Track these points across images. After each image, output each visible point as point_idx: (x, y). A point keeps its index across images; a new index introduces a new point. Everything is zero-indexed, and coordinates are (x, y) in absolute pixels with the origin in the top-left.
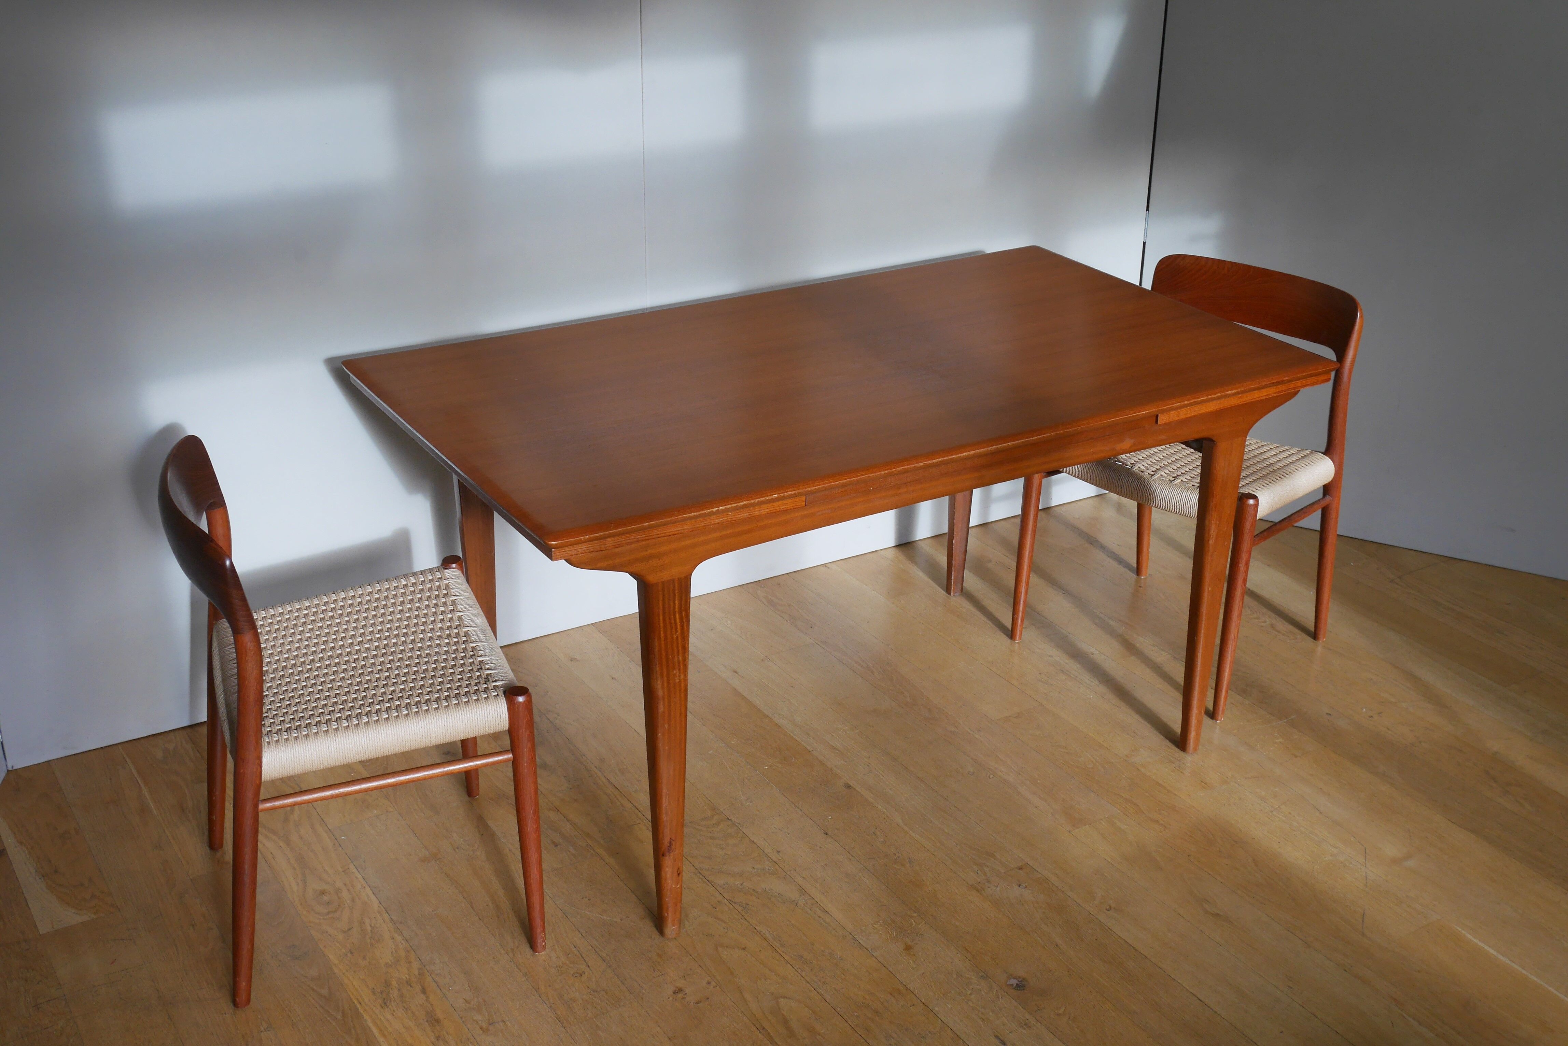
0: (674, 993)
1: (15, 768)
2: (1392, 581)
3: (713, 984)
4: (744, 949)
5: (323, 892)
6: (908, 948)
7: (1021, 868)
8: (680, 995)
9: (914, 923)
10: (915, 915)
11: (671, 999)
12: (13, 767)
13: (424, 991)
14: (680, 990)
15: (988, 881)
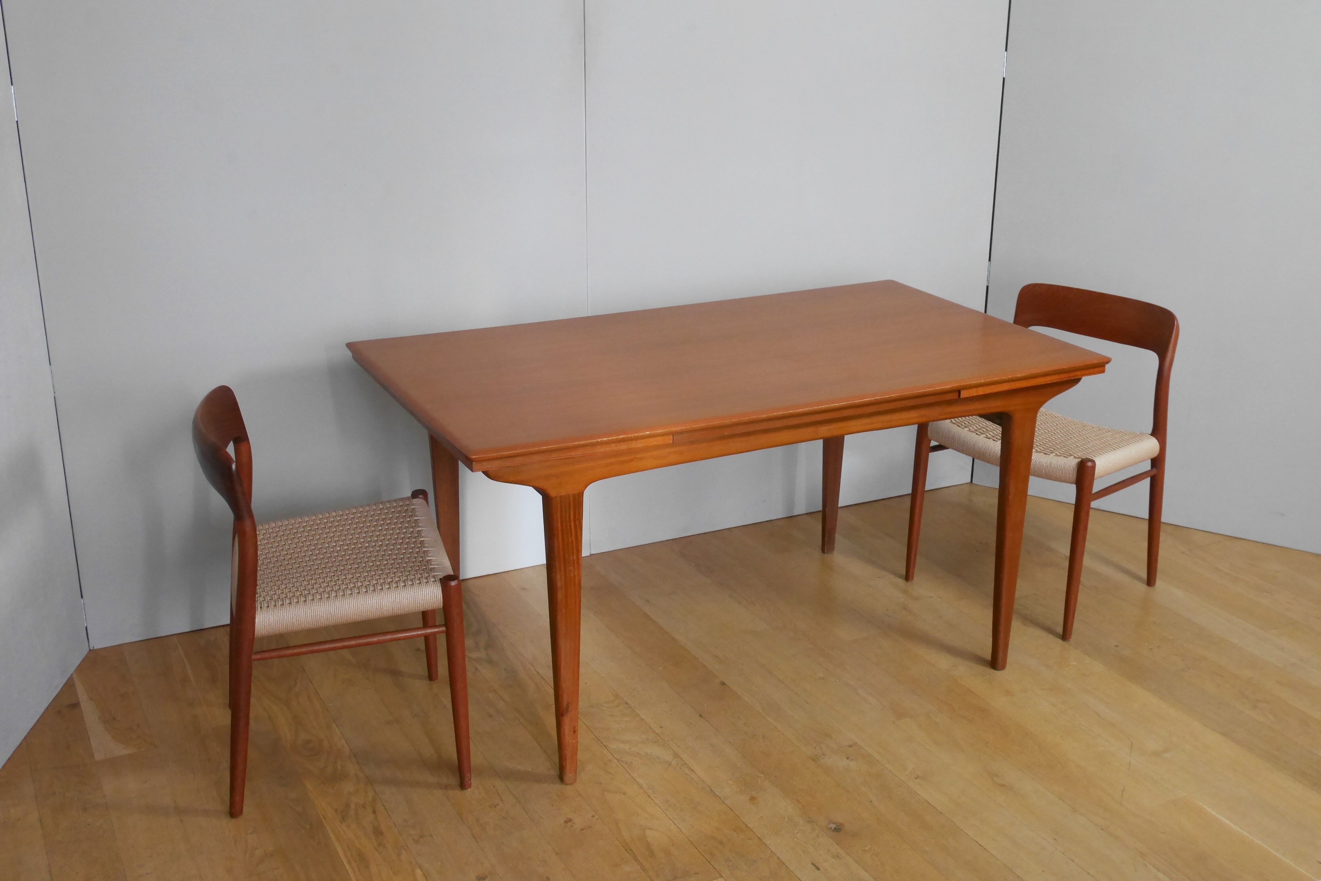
0: (566, 822)
1: (95, 648)
2: (1183, 553)
3: (596, 817)
4: (624, 794)
5: (309, 742)
6: (752, 799)
7: (850, 746)
8: (569, 824)
9: (760, 782)
10: (762, 775)
11: (562, 826)
12: (93, 648)
13: (374, 812)
14: (570, 820)
15: (824, 754)
